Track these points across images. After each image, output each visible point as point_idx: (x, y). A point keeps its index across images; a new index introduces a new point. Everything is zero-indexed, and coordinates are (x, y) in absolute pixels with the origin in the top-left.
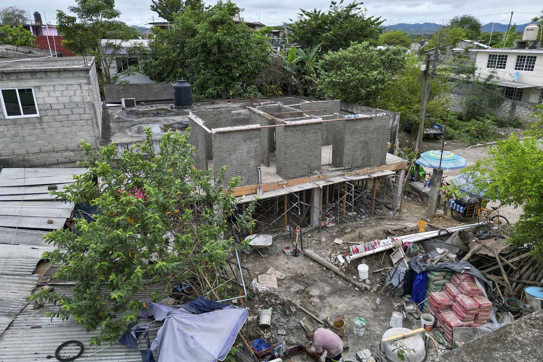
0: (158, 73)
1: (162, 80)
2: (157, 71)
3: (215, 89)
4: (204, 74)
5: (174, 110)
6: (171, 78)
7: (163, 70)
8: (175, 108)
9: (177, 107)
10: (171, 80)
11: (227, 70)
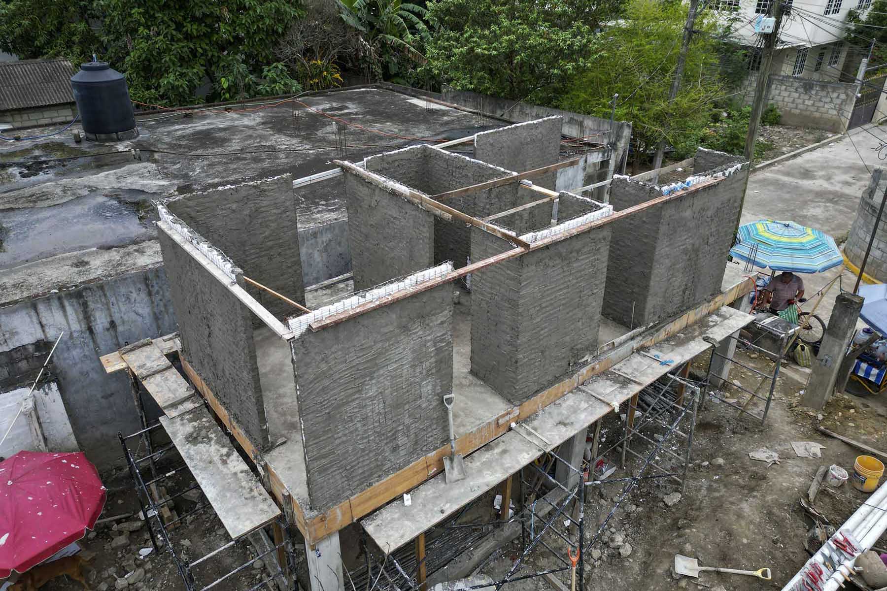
0: (21, 36)
1: (36, 54)
2: (18, 31)
3: (182, 75)
4: (148, 38)
5: (85, 146)
6: (59, 48)
7: (34, 26)
8: (88, 139)
9: (92, 136)
10: (59, 52)
11: (206, 26)
